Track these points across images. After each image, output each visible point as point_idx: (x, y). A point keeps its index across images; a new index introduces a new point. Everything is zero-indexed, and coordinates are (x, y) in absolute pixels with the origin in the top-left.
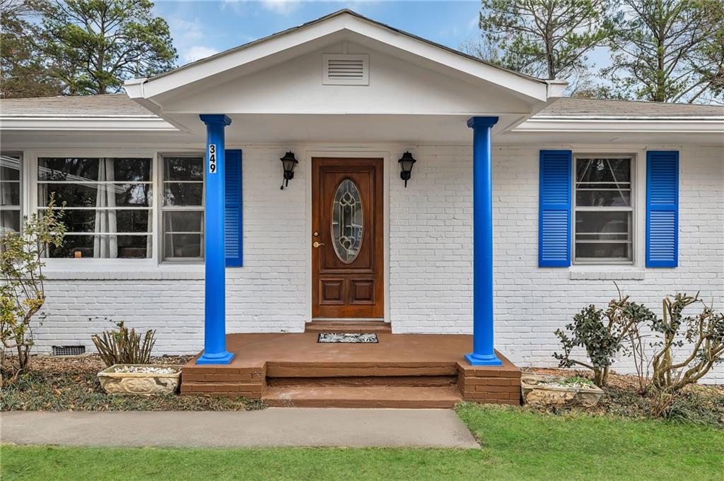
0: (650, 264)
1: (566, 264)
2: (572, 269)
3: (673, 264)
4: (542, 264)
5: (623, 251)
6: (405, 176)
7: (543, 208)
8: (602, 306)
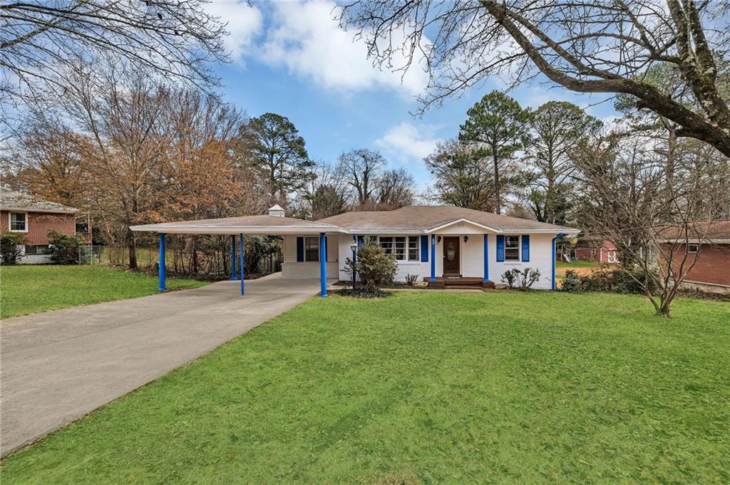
0: (523, 261)
1: (503, 261)
2: (505, 262)
3: (528, 261)
4: (497, 261)
5: (517, 258)
6: (465, 241)
7: (498, 248)
8: (511, 270)
